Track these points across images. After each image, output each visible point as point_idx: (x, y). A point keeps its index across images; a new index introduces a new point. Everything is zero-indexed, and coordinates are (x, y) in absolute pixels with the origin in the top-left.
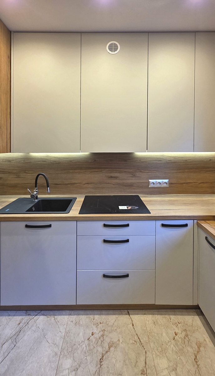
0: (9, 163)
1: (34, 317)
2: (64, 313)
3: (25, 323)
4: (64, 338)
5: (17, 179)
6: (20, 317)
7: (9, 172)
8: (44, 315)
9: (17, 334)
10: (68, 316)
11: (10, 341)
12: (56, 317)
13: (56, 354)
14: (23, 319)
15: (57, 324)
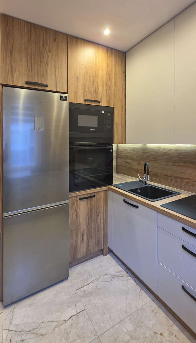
0: (134, 152)
1: (129, 276)
2: (149, 294)
3: (122, 275)
4: (138, 310)
5: (138, 165)
6: (122, 269)
7: (134, 159)
8: (135, 281)
9: (114, 276)
10: (150, 300)
11: (110, 276)
12: (142, 291)
13: (126, 312)
14: (122, 271)
15: (140, 296)
